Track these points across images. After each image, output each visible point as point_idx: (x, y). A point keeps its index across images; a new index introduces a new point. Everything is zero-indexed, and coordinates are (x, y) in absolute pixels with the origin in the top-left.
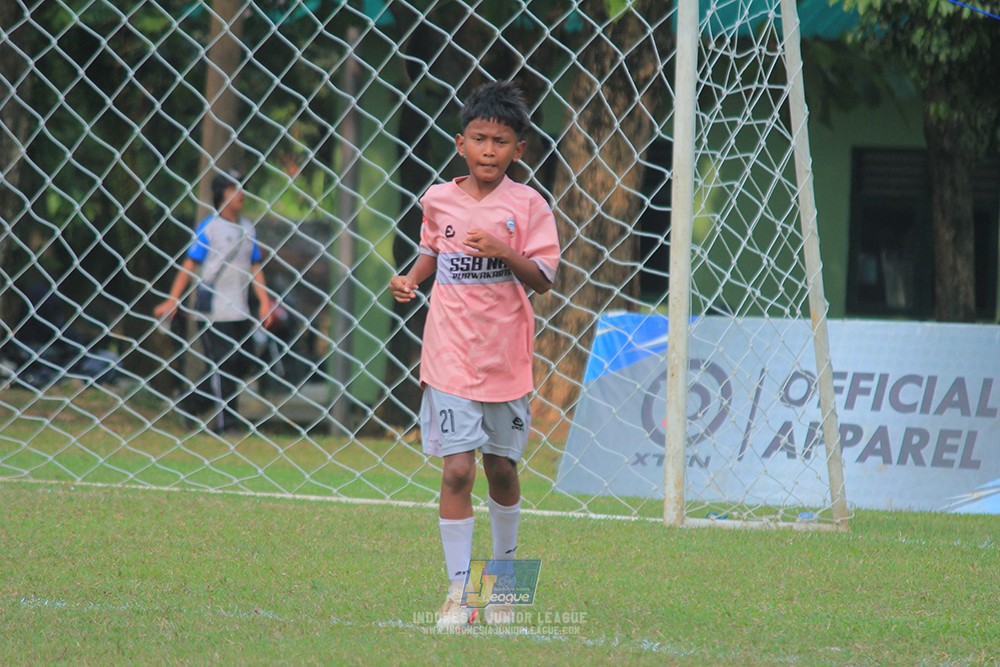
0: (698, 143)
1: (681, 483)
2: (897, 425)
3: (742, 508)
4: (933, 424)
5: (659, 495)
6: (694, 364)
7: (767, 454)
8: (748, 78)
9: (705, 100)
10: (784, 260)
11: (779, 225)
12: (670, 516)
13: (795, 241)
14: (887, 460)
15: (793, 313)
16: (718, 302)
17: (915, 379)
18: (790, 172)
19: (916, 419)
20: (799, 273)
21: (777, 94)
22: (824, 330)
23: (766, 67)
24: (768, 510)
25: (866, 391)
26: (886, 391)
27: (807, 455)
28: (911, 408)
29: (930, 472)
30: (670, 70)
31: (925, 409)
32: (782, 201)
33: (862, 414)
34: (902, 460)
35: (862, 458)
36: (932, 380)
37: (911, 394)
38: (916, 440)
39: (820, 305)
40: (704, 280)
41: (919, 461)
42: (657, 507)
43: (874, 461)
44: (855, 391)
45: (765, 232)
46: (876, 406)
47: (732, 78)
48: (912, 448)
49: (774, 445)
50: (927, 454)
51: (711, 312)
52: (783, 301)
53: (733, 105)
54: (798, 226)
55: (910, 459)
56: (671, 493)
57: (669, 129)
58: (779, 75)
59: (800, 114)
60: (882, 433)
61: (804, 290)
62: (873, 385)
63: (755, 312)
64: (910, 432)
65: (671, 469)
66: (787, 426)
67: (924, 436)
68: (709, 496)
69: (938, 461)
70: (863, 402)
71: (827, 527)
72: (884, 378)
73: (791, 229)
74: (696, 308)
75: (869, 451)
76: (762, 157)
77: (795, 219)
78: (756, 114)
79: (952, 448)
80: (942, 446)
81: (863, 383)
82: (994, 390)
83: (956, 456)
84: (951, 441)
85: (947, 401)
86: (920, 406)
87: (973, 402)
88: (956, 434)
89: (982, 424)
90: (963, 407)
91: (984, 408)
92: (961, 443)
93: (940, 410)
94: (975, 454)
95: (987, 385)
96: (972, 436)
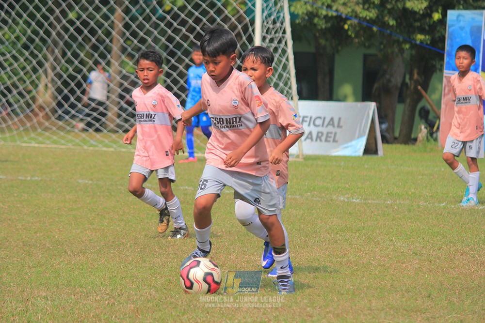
2: (314, 131)
4: (325, 130)
8: (275, 33)
9: (264, 39)
10: (286, 84)
11: (285, 75)
13: (289, 79)
14: (312, 140)
17: (320, 118)
18: (287, 60)
19: (320, 129)
20: (290, 88)
21: (284, 37)
22: (297, 104)
23: (280, 29)
25: (306, 121)
26: (312, 121)
28: (319, 126)
29: (324, 144)
30: (253, 31)
31: (323, 126)
32: (285, 67)
34: (316, 140)
35: (305, 140)
36: (324, 118)
37: (319, 122)
38: (320, 135)
39: (296, 97)
41: (321, 140)
43: (308, 141)
44: (303, 120)
45: (280, 76)
46: (309, 125)
47: (271, 33)
48: (319, 138)
50: (323, 138)
53: (272, 40)
54: (290, 75)
55: (319, 140)
58: (284, 32)
59: (290, 43)
60: (310, 133)
61: (291, 93)
62: (308, 119)
64: (318, 133)
67: (322, 134)
69: (326, 140)
70: (306, 124)
71: (297, 159)
72: (311, 118)
73: (288, 75)
75: (307, 138)
76: (280, 55)
77: (289, 73)
78: (278, 43)
79: (330, 137)
80: (327, 136)
81: (305, 119)
82: (342, 120)
83: (331, 139)
84: (330, 135)
85: (329, 124)
86: (321, 125)
87: (336, 124)
88: (331, 133)
89: (338, 130)
90: (333, 125)
91: (339, 126)
92: (333, 135)
93: (327, 126)
94: (337, 139)
95: (340, 119)
96: (335, 134)
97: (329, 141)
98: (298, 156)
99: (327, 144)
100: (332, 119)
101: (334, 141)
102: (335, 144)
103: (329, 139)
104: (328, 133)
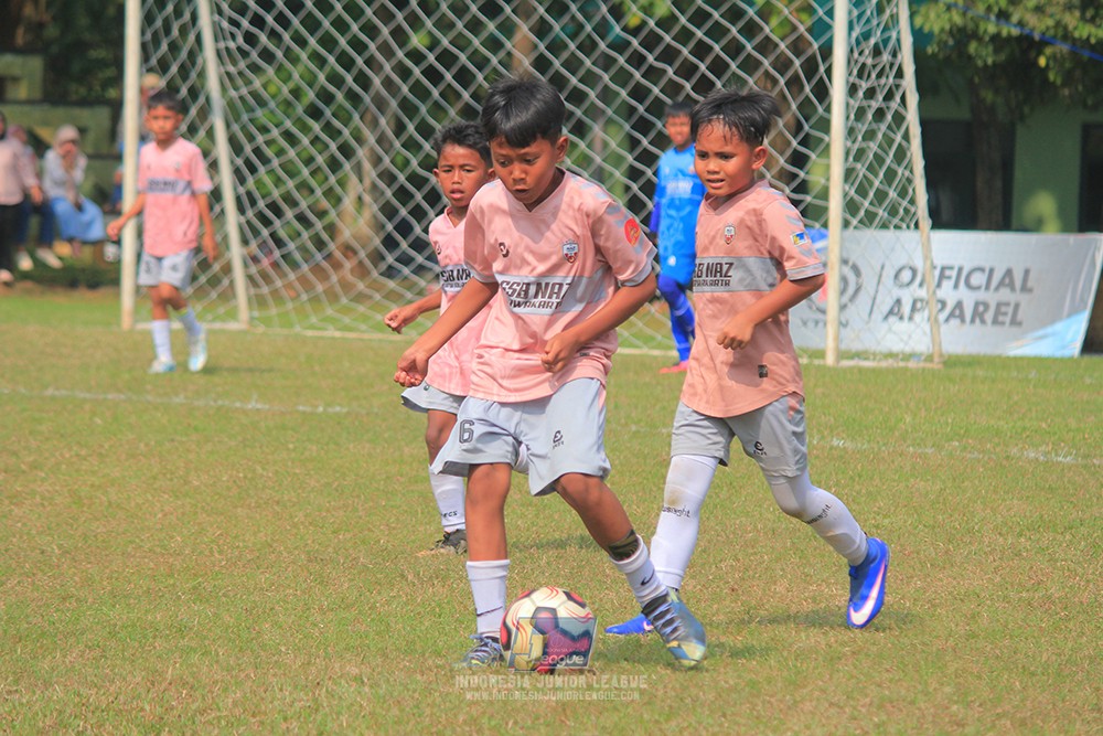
0: (848, 118)
1: (838, 339)
2: (969, 299)
3: (874, 354)
4: (992, 298)
5: (821, 346)
6: (845, 262)
7: (886, 318)
8: (879, 75)
9: (852, 90)
10: (903, 193)
11: (900, 172)
12: (830, 360)
13: (909, 181)
14: (963, 321)
15: (908, 227)
16: (861, 222)
17: (982, 270)
18: (906, 137)
19: (982, 295)
20: (912, 202)
21: (898, 86)
22: (929, 238)
23: (891, 68)
24: (891, 355)
25: (949, 278)
26: (964, 278)
27: (911, 318)
28: (979, 288)
29: (990, 329)
30: (829, 71)
31: (987, 287)
32: (901, 155)
33: (947, 292)
34: (973, 321)
35: (947, 320)
36: (992, 271)
37: (977, 279)
38: (981, 308)
39: (926, 222)
40: (851, 207)
41: (983, 322)
42: (821, 354)
43: (955, 322)
44: (942, 276)
45: (890, 176)
46: (956, 286)
47: (869, 76)
48: (978, 315)
49: (891, 312)
50: (989, 317)
51: (855, 228)
52: (902, 220)
53: (870, 93)
54: (911, 171)
55: (978, 321)
56: (830, 345)
57: (828, 109)
58: (900, 74)
59: (913, 99)
60: (959, 305)
61: (914, 214)
62: (954, 273)
63: (884, 226)
64: (977, 304)
65: (831, 330)
66: (898, 302)
67: (986, 306)
68: (856, 346)
69: (995, 322)
70: (947, 285)
71: (928, 365)
72: (960, 270)
73: (907, 173)
74: (846, 224)
75: (952, 315)
76: (889, 127)
77: (909, 167)
78: (885, 99)
79: (1005, 314)
80: (998, 312)
81: (947, 273)
82: (1032, 276)
83: (1008, 319)
84: (1003, 309)
85: (1001, 284)
86: (983, 287)
87: (1018, 284)
88: (1008, 304)
89: (1023, 298)
90: (1012, 287)
91: (1025, 288)
92: (1010, 310)
93: (997, 289)
94: (1020, 317)
95: (1027, 272)
96: (1017, 306)
97: (1003, 323)
98: (930, 358)
99: (997, 329)
100: (1009, 273)
101: (1014, 322)
102: (1015, 329)
103: (1001, 318)
104: (999, 305)
